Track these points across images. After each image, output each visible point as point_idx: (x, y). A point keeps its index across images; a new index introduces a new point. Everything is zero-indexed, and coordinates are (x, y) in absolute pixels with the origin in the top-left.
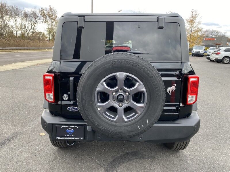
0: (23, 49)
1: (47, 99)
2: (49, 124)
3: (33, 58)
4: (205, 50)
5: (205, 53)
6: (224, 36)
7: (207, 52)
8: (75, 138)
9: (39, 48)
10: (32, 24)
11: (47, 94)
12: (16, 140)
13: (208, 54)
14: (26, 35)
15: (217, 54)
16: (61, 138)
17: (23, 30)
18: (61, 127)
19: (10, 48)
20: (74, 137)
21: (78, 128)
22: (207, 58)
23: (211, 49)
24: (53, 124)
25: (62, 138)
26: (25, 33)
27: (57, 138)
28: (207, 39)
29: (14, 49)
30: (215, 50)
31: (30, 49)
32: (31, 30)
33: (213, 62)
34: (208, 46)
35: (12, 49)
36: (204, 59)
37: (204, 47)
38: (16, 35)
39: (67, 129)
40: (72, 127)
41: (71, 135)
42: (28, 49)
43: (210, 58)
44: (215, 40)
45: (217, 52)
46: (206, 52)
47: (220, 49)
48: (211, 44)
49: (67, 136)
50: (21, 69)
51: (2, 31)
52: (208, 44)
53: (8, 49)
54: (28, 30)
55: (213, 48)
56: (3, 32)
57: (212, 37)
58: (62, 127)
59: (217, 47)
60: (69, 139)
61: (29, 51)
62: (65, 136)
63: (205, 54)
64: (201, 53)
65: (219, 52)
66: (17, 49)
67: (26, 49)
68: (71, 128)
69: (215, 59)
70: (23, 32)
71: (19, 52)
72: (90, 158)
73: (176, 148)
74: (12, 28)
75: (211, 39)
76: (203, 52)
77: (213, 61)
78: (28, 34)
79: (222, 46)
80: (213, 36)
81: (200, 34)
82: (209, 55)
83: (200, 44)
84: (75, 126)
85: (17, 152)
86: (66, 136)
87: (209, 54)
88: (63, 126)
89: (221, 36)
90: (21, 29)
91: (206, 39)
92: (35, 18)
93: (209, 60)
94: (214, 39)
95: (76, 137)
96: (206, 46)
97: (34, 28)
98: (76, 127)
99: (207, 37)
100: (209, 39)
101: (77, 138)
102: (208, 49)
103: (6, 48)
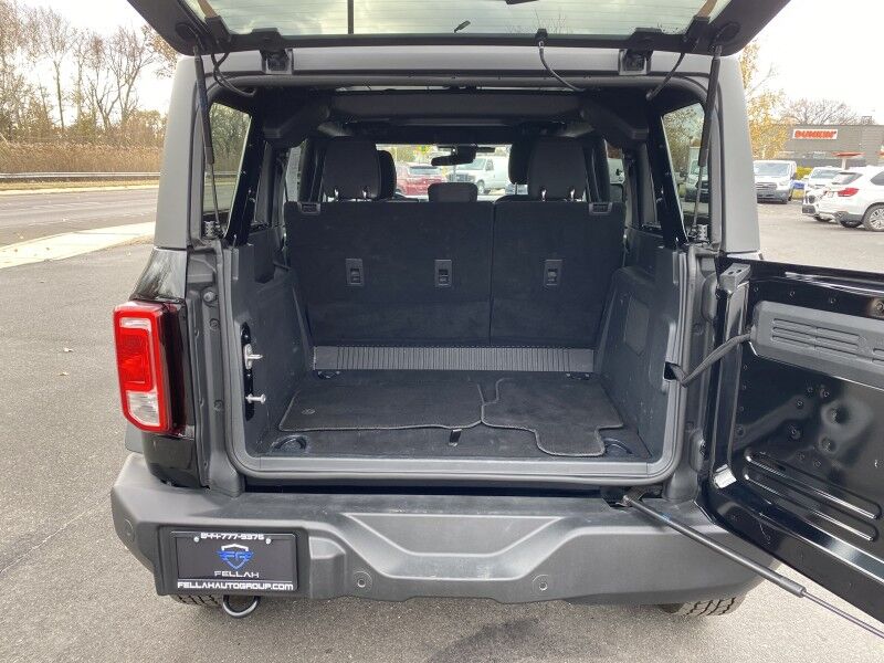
0: (88, 179)
1: (133, 415)
2: (144, 526)
3: (125, 214)
4: (793, 178)
5: (796, 191)
6: (868, 123)
7: (803, 185)
8: (258, 587)
9: (151, 174)
10: (122, 81)
11: (131, 395)
12: (27, 572)
13: (808, 195)
14: (100, 122)
15: (843, 193)
16: (197, 586)
17: (87, 101)
18: (196, 539)
19: (37, 175)
20: (255, 578)
21: (268, 541)
22: (805, 210)
23: (819, 176)
24: (160, 527)
25: (200, 584)
26: (94, 113)
27: (179, 584)
28: (803, 134)
29: (52, 179)
30: (834, 180)
31: (113, 179)
32: (117, 105)
33: (828, 226)
34: (806, 164)
35: (46, 179)
36: (793, 212)
37: (792, 167)
38: (60, 123)
39: (223, 548)
40: (244, 536)
41: (241, 571)
42: (106, 179)
43: (817, 210)
44: (835, 137)
45: (843, 188)
46: (801, 187)
47: (855, 176)
48: (818, 154)
49: (224, 574)
50: (75, 262)
51: (6, 106)
52: (808, 155)
53: (31, 179)
54: (107, 104)
55: (828, 171)
56: (8, 113)
57: (822, 126)
58: (201, 539)
59: (844, 164)
60: (233, 590)
61: (109, 188)
62: (213, 577)
63: (796, 193)
64: (779, 188)
65: (851, 186)
66: (64, 179)
67: (99, 179)
68: (239, 541)
69: (836, 215)
70: (86, 110)
71: (71, 190)
72: (328, 651)
73: (691, 611)
74: (43, 96)
75: (818, 134)
76: (786, 188)
77: (827, 221)
78: (106, 119)
79: (862, 164)
80: (827, 123)
81: (775, 114)
82: (812, 199)
83: (777, 153)
84: (256, 535)
85: (27, 628)
86: (220, 577)
87: (813, 192)
88: (204, 535)
89: (858, 121)
90: (79, 99)
91: (798, 134)
92: (132, 56)
93: (813, 219)
94: (831, 134)
95: (261, 579)
96: (799, 162)
97: (128, 95)
98: (261, 537)
99: (804, 124)
100: (810, 134)
101: (266, 586)
102: (808, 173)
103: (20, 175)
